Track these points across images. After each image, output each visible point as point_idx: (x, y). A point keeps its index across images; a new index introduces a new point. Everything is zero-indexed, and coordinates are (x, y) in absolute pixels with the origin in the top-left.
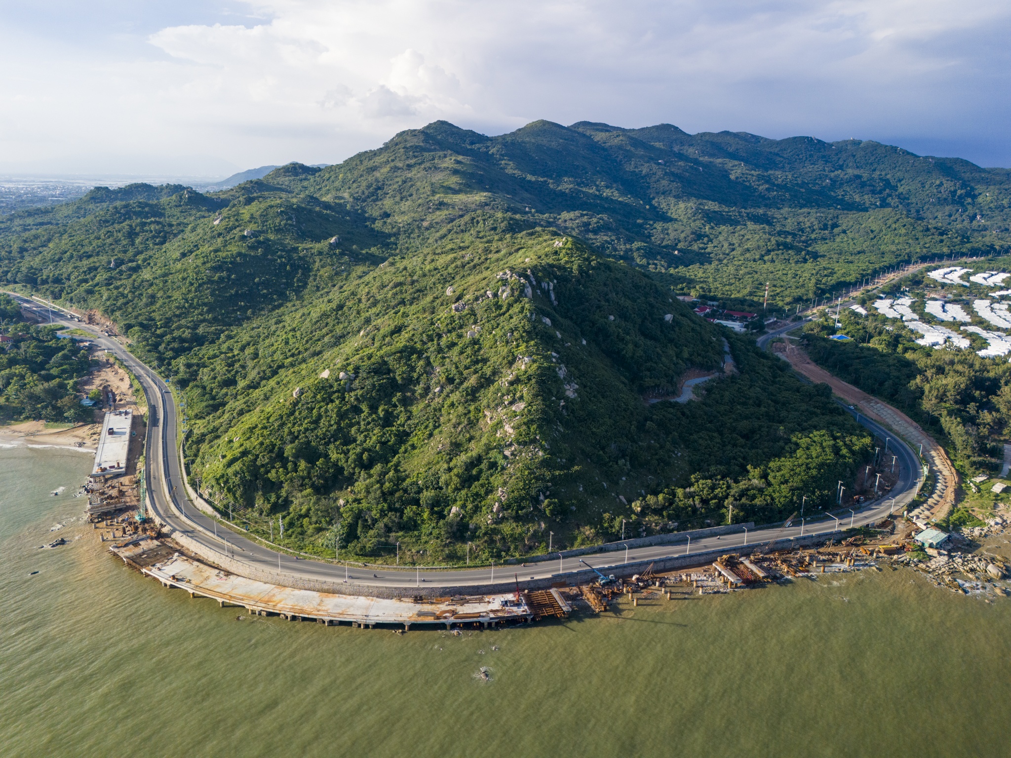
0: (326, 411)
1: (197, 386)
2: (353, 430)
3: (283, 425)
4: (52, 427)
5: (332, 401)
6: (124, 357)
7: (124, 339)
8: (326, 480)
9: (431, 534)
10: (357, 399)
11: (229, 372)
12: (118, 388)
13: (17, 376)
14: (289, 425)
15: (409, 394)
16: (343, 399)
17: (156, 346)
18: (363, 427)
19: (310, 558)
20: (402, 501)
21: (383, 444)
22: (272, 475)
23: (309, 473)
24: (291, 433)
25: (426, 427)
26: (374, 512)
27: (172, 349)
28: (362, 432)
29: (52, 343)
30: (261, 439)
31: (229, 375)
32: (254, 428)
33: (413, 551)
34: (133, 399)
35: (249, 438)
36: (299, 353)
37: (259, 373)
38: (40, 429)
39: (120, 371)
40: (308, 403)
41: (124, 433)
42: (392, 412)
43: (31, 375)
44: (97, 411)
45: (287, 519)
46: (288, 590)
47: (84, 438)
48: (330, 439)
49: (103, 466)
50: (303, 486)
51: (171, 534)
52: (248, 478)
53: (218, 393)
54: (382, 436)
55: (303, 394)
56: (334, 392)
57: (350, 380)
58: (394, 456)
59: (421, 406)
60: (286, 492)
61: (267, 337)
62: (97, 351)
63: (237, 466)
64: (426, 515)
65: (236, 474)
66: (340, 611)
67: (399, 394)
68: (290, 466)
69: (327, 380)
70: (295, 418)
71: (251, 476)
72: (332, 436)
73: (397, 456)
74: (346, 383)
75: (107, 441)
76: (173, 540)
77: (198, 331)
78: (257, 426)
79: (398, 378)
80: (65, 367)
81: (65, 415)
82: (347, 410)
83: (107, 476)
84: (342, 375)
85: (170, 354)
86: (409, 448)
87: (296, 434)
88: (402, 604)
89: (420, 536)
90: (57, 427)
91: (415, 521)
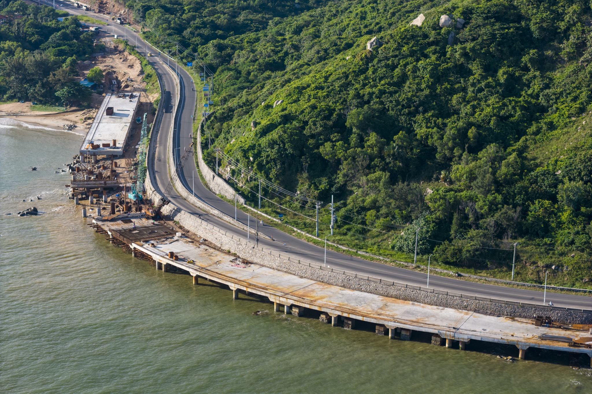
0: (415, 70)
1: (230, 70)
2: (455, 99)
3: (346, 86)
4: (39, 110)
5: (426, 56)
6: (137, 44)
7: (139, 27)
8: (407, 162)
9: (572, 243)
10: (465, 54)
11: (276, 53)
12: (125, 74)
13: (5, 51)
14: (357, 86)
15: (549, 53)
16: (444, 54)
17: (179, 30)
18: (470, 94)
19: (372, 259)
20: (527, 193)
21: (503, 119)
22: (326, 149)
23: (381, 150)
24: (358, 96)
25: (575, 99)
26: (481, 203)
27: (199, 35)
28: (468, 102)
29: (52, 24)
30: (313, 101)
31: (275, 58)
32: (304, 88)
33: (540, 264)
34: (144, 85)
35: (295, 101)
36: (380, 30)
37: (318, 52)
38: (25, 110)
39: (130, 57)
40: (387, 59)
41: (127, 116)
42: (520, 77)
43: (23, 51)
44: (95, 95)
45: (342, 212)
46: (335, 289)
47: (76, 122)
48: (417, 107)
49: (95, 144)
50: (370, 168)
51: (175, 214)
52: (290, 151)
53: (256, 76)
54: (501, 108)
55: (381, 45)
56: (430, 44)
57: (456, 28)
58: (518, 139)
59: (570, 68)
60: (345, 175)
61: (335, 15)
62: (105, 37)
63: (274, 135)
64: (565, 216)
65: (272, 144)
66: (414, 319)
67: (532, 51)
68: (353, 139)
69: (420, 28)
70: (366, 78)
71: (294, 148)
72: (422, 103)
73: (523, 138)
74: (448, 33)
75: (103, 121)
76: (176, 223)
77: (237, 19)
78: (309, 86)
79: (533, 28)
80: (63, 48)
81: (57, 94)
82: (448, 69)
83: (99, 157)
84: (443, 18)
85: (197, 40)
86: (545, 127)
87: (366, 98)
88: (516, 324)
89: (552, 245)
90: (46, 110)
91: (547, 224)
